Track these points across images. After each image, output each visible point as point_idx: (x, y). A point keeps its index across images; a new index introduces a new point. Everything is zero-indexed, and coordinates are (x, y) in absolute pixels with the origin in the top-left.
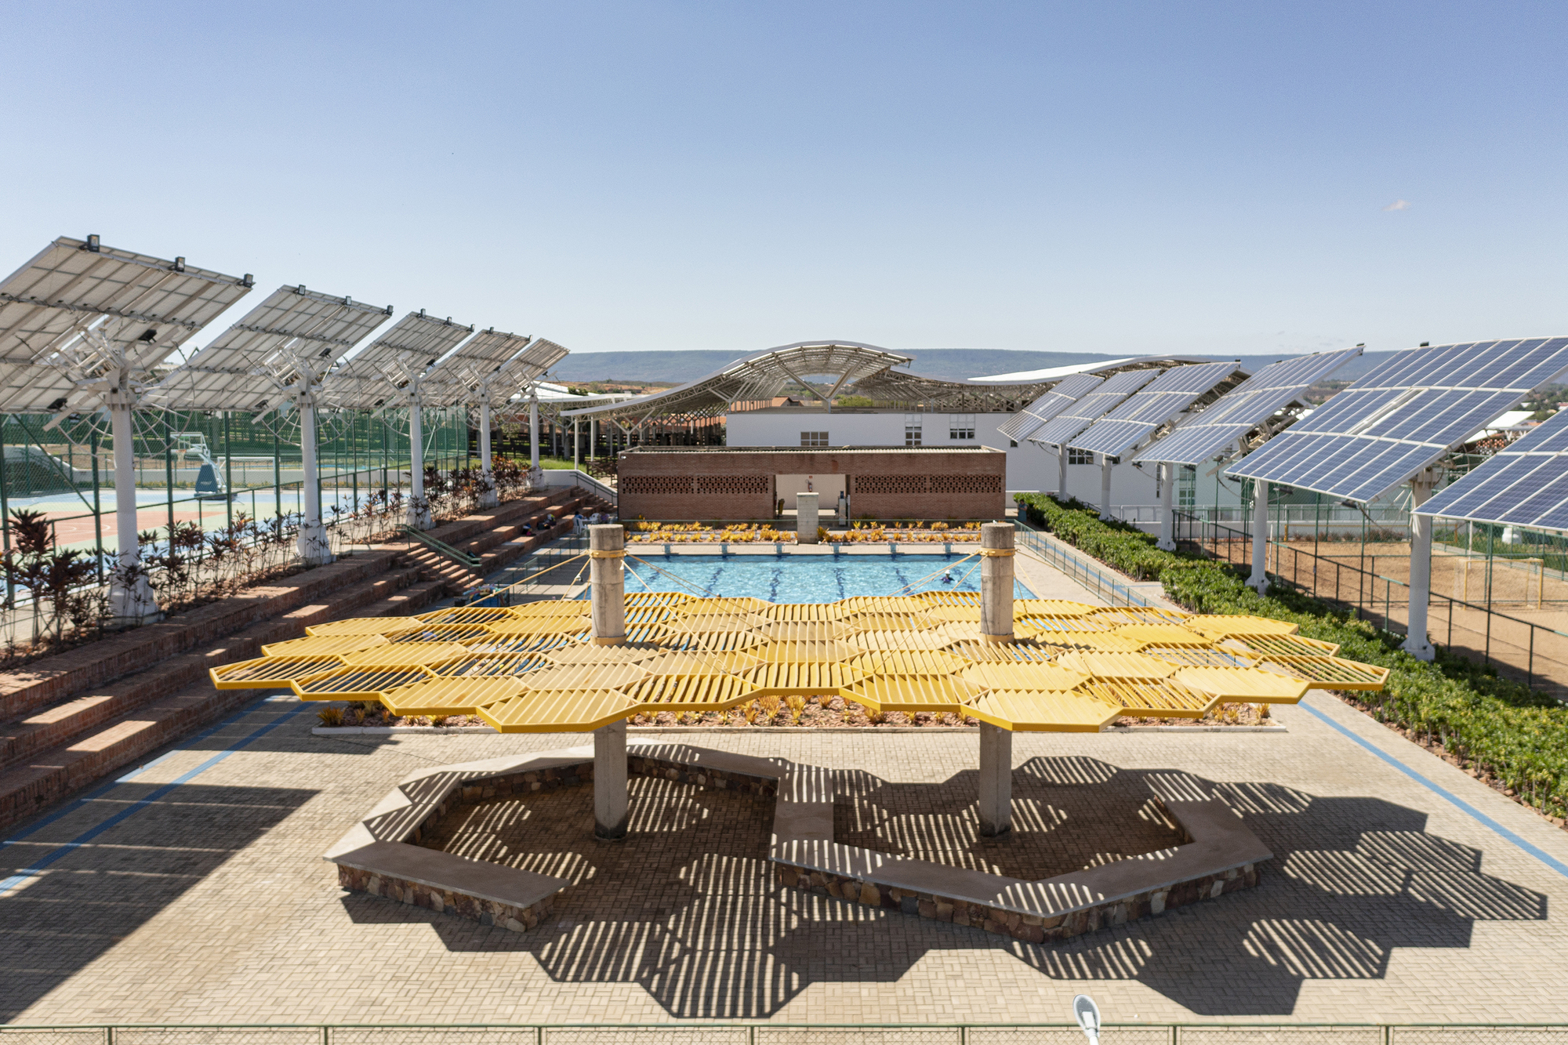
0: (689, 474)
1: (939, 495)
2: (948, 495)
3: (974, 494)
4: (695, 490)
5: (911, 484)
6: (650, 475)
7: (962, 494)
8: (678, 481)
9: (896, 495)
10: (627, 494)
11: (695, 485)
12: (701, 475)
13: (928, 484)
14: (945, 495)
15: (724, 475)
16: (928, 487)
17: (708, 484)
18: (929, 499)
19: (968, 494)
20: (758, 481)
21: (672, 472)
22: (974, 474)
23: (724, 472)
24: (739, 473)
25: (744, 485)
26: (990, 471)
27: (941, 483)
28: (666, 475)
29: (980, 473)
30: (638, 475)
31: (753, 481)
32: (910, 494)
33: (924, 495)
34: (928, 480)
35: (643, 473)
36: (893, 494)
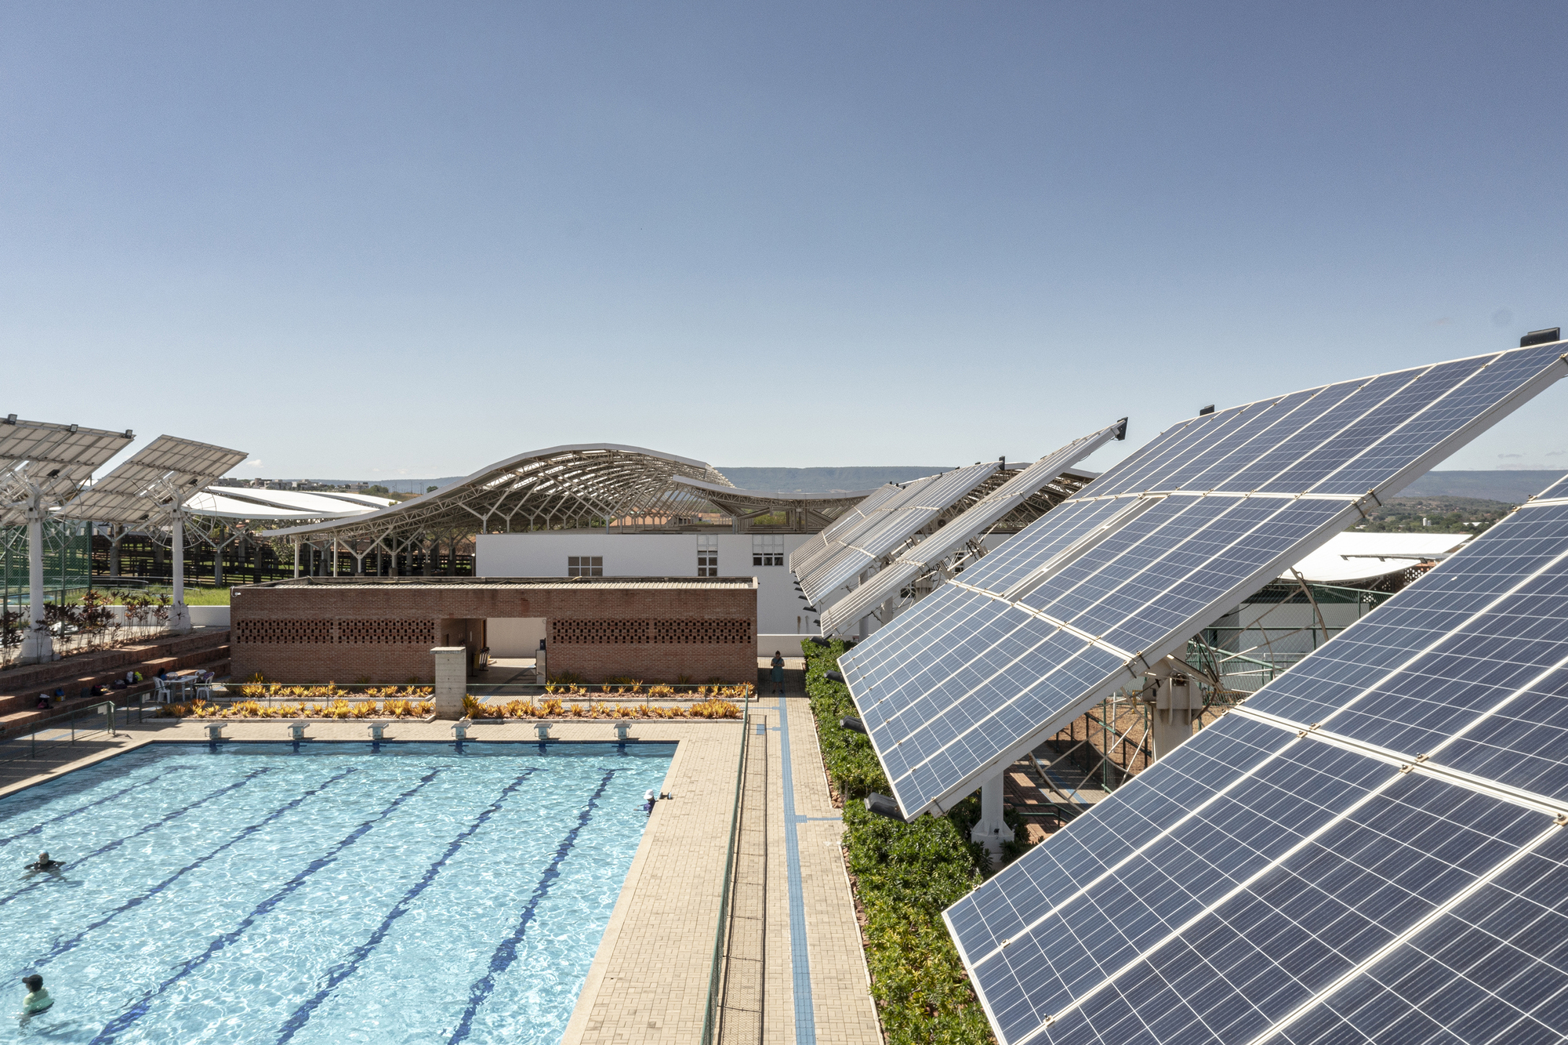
0: (328, 616)
1: (666, 647)
2: (679, 646)
3: (714, 645)
4: (336, 639)
5: (629, 631)
6: (274, 617)
7: (698, 645)
8: (313, 626)
9: (609, 646)
10: (243, 643)
11: (335, 632)
12: (344, 618)
13: (652, 632)
14: (676, 647)
15: (375, 618)
16: (651, 635)
17: (356, 631)
18: (652, 653)
19: (706, 645)
20: (421, 626)
21: (304, 613)
22: (714, 617)
23: (374, 615)
24: (395, 616)
25: (402, 632)
26: (736, 613)
27: (670, 630)
28: (296, 618)
29: (722, 616)
30: (257, 617)
31: (414, 626)
32: (627, 645)
33: (646, 646)
34: (651, 626)
35: (264, 615)
36: (604, 645)
